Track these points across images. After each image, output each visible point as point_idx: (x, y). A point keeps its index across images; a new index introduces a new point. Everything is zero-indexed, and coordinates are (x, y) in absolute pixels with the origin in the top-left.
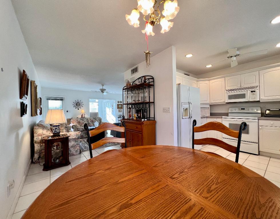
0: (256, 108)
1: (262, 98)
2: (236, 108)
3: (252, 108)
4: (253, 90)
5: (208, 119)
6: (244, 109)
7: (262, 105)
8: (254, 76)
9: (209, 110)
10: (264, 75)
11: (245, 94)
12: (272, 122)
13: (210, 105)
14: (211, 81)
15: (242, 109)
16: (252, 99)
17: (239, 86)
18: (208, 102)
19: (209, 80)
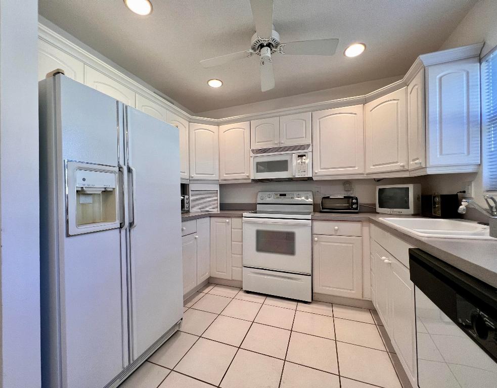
0: (306, 193)
1: (316, 171)
2: (271, 193)
3: (297, 193)
4: (301, 152)
5: (212, 219)
6: (285, 195)
7: (314, 188)
8: (304, 122)
9: (217, 196)
10: (320, 122)
11: (286, 161)
12: (336, 226)
13: (221, 186)
14: (224, 127)
15: (281, 195)
16: (300, 174)
17: (276, 142)
18: (215, 177)
19: (218, 124)
